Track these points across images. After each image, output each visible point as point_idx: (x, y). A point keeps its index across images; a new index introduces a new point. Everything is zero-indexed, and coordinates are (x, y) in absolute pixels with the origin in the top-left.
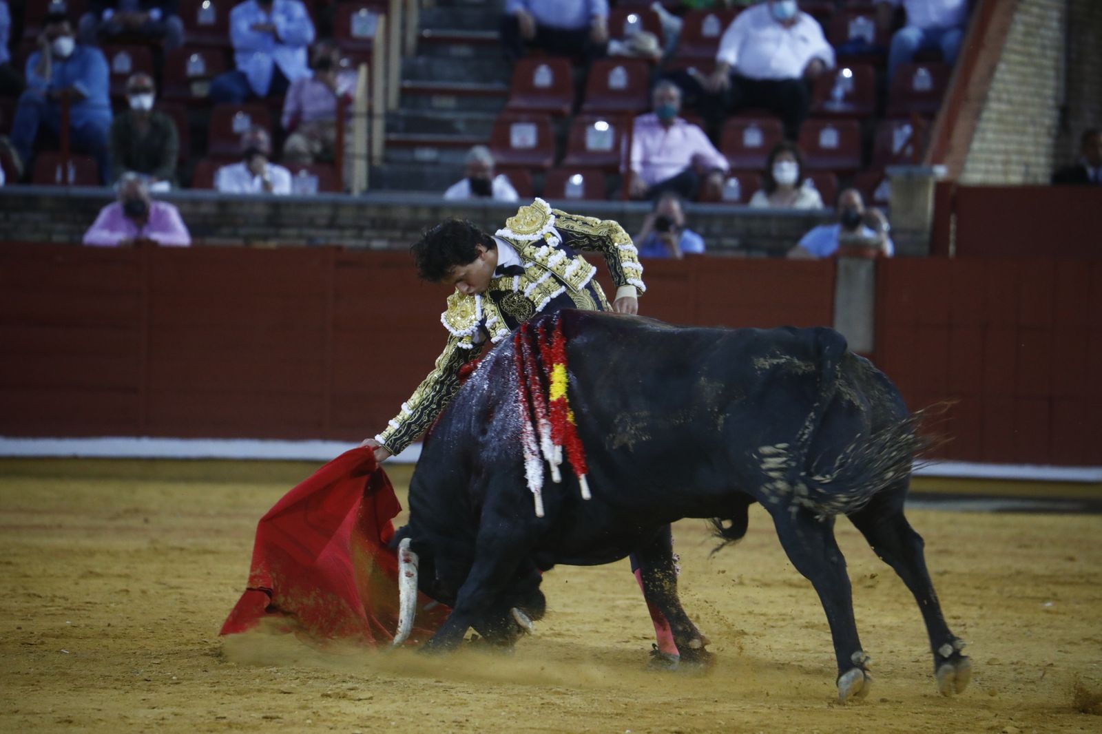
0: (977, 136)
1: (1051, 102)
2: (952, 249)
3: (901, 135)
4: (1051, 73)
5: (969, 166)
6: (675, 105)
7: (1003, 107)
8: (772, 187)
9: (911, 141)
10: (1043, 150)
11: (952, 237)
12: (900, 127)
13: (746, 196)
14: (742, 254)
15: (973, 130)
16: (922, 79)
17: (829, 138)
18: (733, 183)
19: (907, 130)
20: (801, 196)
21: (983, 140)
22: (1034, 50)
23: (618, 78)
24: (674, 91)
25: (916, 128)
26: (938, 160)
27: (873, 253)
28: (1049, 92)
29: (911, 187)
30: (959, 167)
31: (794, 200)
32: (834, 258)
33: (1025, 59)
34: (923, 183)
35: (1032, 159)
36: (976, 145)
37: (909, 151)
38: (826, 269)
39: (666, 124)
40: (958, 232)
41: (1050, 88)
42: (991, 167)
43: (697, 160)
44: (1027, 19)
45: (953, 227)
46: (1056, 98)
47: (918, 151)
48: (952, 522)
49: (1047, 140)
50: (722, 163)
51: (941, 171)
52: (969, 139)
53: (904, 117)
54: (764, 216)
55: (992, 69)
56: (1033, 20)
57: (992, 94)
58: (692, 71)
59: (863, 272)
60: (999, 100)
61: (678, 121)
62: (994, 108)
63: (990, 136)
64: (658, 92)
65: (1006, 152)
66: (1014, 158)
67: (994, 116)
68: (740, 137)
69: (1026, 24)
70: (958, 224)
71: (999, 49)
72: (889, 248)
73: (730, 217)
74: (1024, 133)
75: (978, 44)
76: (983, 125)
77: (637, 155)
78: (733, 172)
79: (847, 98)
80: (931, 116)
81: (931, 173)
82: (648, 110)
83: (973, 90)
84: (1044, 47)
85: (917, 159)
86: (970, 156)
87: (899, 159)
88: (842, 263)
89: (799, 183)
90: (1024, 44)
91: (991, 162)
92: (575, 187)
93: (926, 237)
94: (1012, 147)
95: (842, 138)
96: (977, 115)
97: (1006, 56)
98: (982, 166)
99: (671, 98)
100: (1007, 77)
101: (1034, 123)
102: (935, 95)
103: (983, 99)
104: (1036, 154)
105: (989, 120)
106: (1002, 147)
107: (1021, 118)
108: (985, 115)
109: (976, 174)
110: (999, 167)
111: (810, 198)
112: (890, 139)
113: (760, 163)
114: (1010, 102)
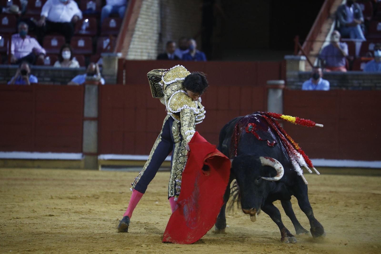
0: (132, 43)
1: (156, 32)
2: (124, 82)
3: (106, 42)
4: (156, 22)
5: (129, 53)
6: (26, 31)
7: (140, 33)
8: (62, 60)
9: (109, 44)
10: (154, 48)
11: (124, 78)
12: (106, 39)
13: (53, 63)
14: (52, 83)
15: (130, 41)
16: (113, 23)
17: (81, 43)
18: (48, 58)
19: (108, 41)
20: (72, 63)
21: (134, 44)
22: (150, 14)
23: (5, 21)
24: (26, 26)
25: (111, 40)
26: (119, 51)
27: (97, 83)
28: (155, 28)
29: (110, 60)
30: (126, 53)
31: (70, 65)
32: (84, 85)
33: (147, 17)
34: (114, 59)
35: (150, 51)
36: (131, 46)
37: (109, 48)
38: (82, 88)
39: (23, 37)
40: (126, 76)
41: (155, 27)
42: (137, 54)
43: (34, 50)
44: (147, 3)
45: (124, 74)
46: (157, 30)
47: (112, 48)
48: (125, 175)
49: (155, 45)
50: (44, 51)
51: (120, 55)
52: (129, 44)
53: (107, 36)
54: (59, 70)
55: (136, 20)
56: (150, 4)
57: (136, 29)
58: (32, 19)
59: (94, 89)
60: (139, 31)
61: (27, 36)
62: (137, 33)
63: (136, 43)
64: (20, 26)
65: (141, 49)
66: (145, 51)
67: (137, 36)
68: (50, 42)
69: (147, 5)
70: (126, 73)
71: (138, 13)
72: (103, 82)
73: (47, 71)
74: (147, 42)
75: (131, 12)
76: (133, 39)
77: (13, 48)
78: (47, 55)
79: (87, 29)
80: (116, 36)
81: (116, 56)
82: (17, 32)
83: (130, 27)
84: (153, 13)
85: (111, 51)
86: (130, 50)
87: (106, 51)
88: (87, 86)
89: (71, 59)
90: (146, 11)
91: (136, 52)
93: (115, 78)
94: (144, 47)
95: (86, 43)
96: (132, 36)
97: (140, 16)
98: (134, 53)
99: (25, 29)
100: (141, 23)
101: (150, 39)
102: (117, 29)
103: (133, 30)
104: (152, 49)
105: (135, 38)
106: (140, 47)
107: (146, 37)
108: (134, 36)
109: (132, 56)
110: (139, 54)
111: (75, 64)
112: (102, 44)
113: (58, 51)
114: (142, 31)
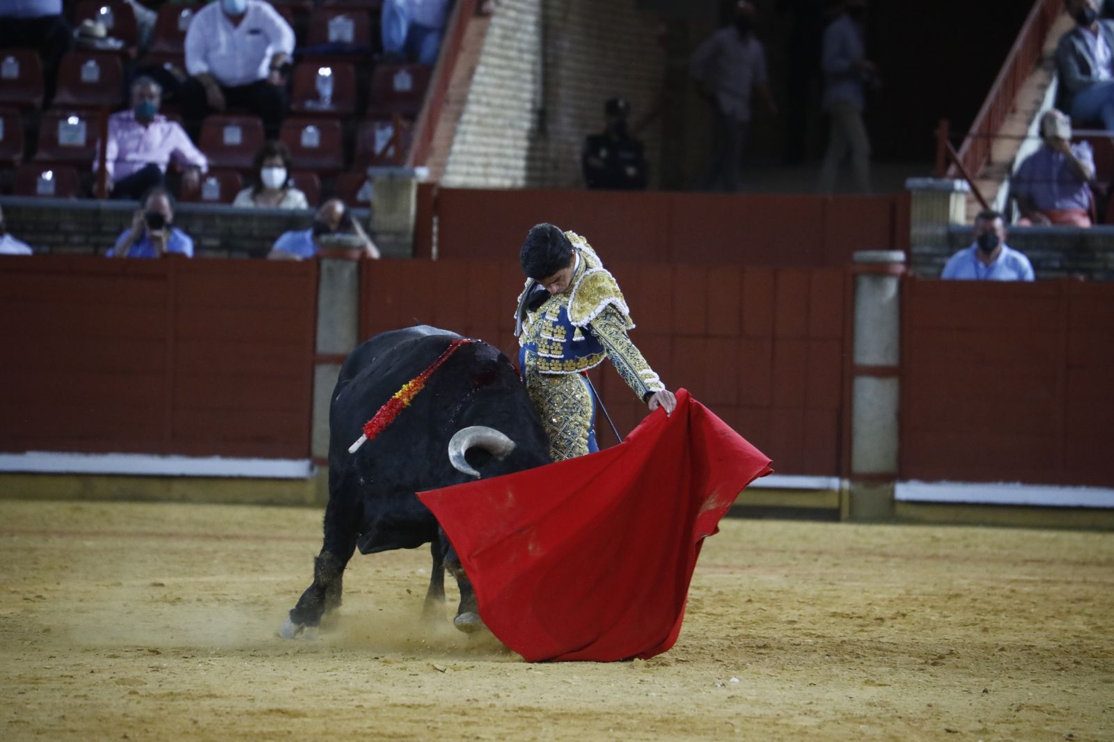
0: (458, 138)
1: (528, 106)
2: (434, 250)
3: (382, 137)
4: (529, 77)
5: (450, 168)
6: (156, 102)
7: (484, 110)
8: (259, 188)
9: (392, 142)
10: (523, 153)
11: (435, 239)
12: (383, 128)
13: (228, 195)
14: (224, 255)
15: (453, 132)
16: (403, 82)
17: (311, 136)
18: (212, 182)
19: (389, 132)
21: (464, 142)
22: (512, 53)
23: (91, 71)
24: (154, 89)
25: (397, 130)
26: (420, 162)
27: (356, 254)
28: (527, 96)
29: (394, 188)
30: (440, 168)
31: (280, 201)
32: (316, 260)
33: (503, 62)
34: (407, 184)
35: (512, 162)
36: (456, 147)
37: (391, 152)
38: (309, 272)
39: (145, 120)
40: (440, 234)
41: (527, 91)
42: (472, 170)
43: (176, 157)
44: (504, 22)
45: (435, 229)
46: (533, 102)
47: (399, 154)
49: (524, 143)
51: (423, 173)
52: (450, 142)
53: (385, 119)
54: (246, 216)
55: (471, 72)
56: (511, 24)
57: (471, 97)
58: (168, 66)
59: (347, 272)
60: (478, 102)
61: (156, 117)
62: (474, 110)
63: (470, 138)
64: (137, 89)
65: (486, 155)
66: (495, 160)
67: (474, 119)
68: (220, 135)
69: (503, 27)
70: (440, 225)
71: (478, 52)
73: (211, 217)
74: (503, 136)
75: (457, 47)
76: (463, 127)
78: (213, 171)
80: (412, 117)
81: (413, 175)
82: (125, 106)
83: (452, 92)
84: (521, 51)
85: (398, 161)
86: (451, 158)
87: (382, 160)
88: (325, 264)
90: (501, 47)
91: (471, 164)
92: (46, 182)
93: (409, 239)
94: (493, 150)
95: (323, 136)
96: (457, 117)
97: (484, 59)
98: (464, 169)
99: (151, 96)
100: (487, 79)
101: (512, 126)
102: (415, 98)
103: (462, 101)
104: (516, 157)
105: (469, 122)
106: (483, 149)
107: (500, 122)
108: (465, 117)
109: (455, 178)
110: (480, 170)
111: (297, 200)
112: (372, 140)
114: (488, 104)
